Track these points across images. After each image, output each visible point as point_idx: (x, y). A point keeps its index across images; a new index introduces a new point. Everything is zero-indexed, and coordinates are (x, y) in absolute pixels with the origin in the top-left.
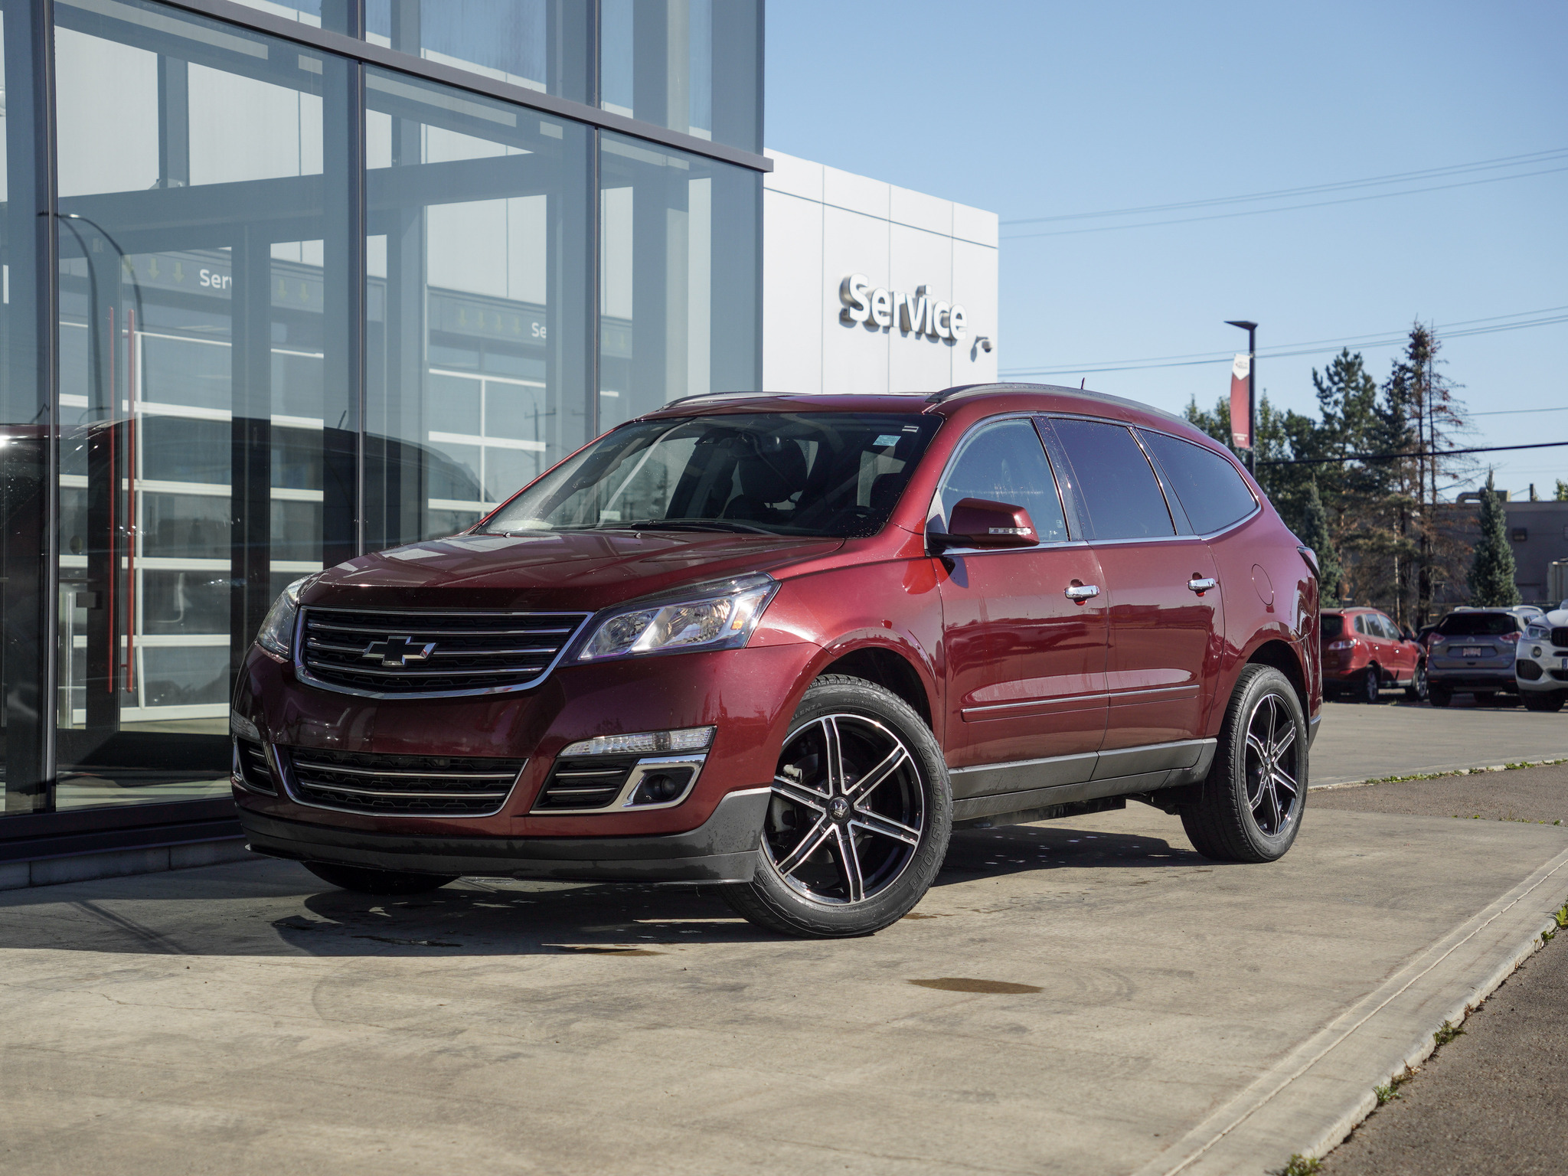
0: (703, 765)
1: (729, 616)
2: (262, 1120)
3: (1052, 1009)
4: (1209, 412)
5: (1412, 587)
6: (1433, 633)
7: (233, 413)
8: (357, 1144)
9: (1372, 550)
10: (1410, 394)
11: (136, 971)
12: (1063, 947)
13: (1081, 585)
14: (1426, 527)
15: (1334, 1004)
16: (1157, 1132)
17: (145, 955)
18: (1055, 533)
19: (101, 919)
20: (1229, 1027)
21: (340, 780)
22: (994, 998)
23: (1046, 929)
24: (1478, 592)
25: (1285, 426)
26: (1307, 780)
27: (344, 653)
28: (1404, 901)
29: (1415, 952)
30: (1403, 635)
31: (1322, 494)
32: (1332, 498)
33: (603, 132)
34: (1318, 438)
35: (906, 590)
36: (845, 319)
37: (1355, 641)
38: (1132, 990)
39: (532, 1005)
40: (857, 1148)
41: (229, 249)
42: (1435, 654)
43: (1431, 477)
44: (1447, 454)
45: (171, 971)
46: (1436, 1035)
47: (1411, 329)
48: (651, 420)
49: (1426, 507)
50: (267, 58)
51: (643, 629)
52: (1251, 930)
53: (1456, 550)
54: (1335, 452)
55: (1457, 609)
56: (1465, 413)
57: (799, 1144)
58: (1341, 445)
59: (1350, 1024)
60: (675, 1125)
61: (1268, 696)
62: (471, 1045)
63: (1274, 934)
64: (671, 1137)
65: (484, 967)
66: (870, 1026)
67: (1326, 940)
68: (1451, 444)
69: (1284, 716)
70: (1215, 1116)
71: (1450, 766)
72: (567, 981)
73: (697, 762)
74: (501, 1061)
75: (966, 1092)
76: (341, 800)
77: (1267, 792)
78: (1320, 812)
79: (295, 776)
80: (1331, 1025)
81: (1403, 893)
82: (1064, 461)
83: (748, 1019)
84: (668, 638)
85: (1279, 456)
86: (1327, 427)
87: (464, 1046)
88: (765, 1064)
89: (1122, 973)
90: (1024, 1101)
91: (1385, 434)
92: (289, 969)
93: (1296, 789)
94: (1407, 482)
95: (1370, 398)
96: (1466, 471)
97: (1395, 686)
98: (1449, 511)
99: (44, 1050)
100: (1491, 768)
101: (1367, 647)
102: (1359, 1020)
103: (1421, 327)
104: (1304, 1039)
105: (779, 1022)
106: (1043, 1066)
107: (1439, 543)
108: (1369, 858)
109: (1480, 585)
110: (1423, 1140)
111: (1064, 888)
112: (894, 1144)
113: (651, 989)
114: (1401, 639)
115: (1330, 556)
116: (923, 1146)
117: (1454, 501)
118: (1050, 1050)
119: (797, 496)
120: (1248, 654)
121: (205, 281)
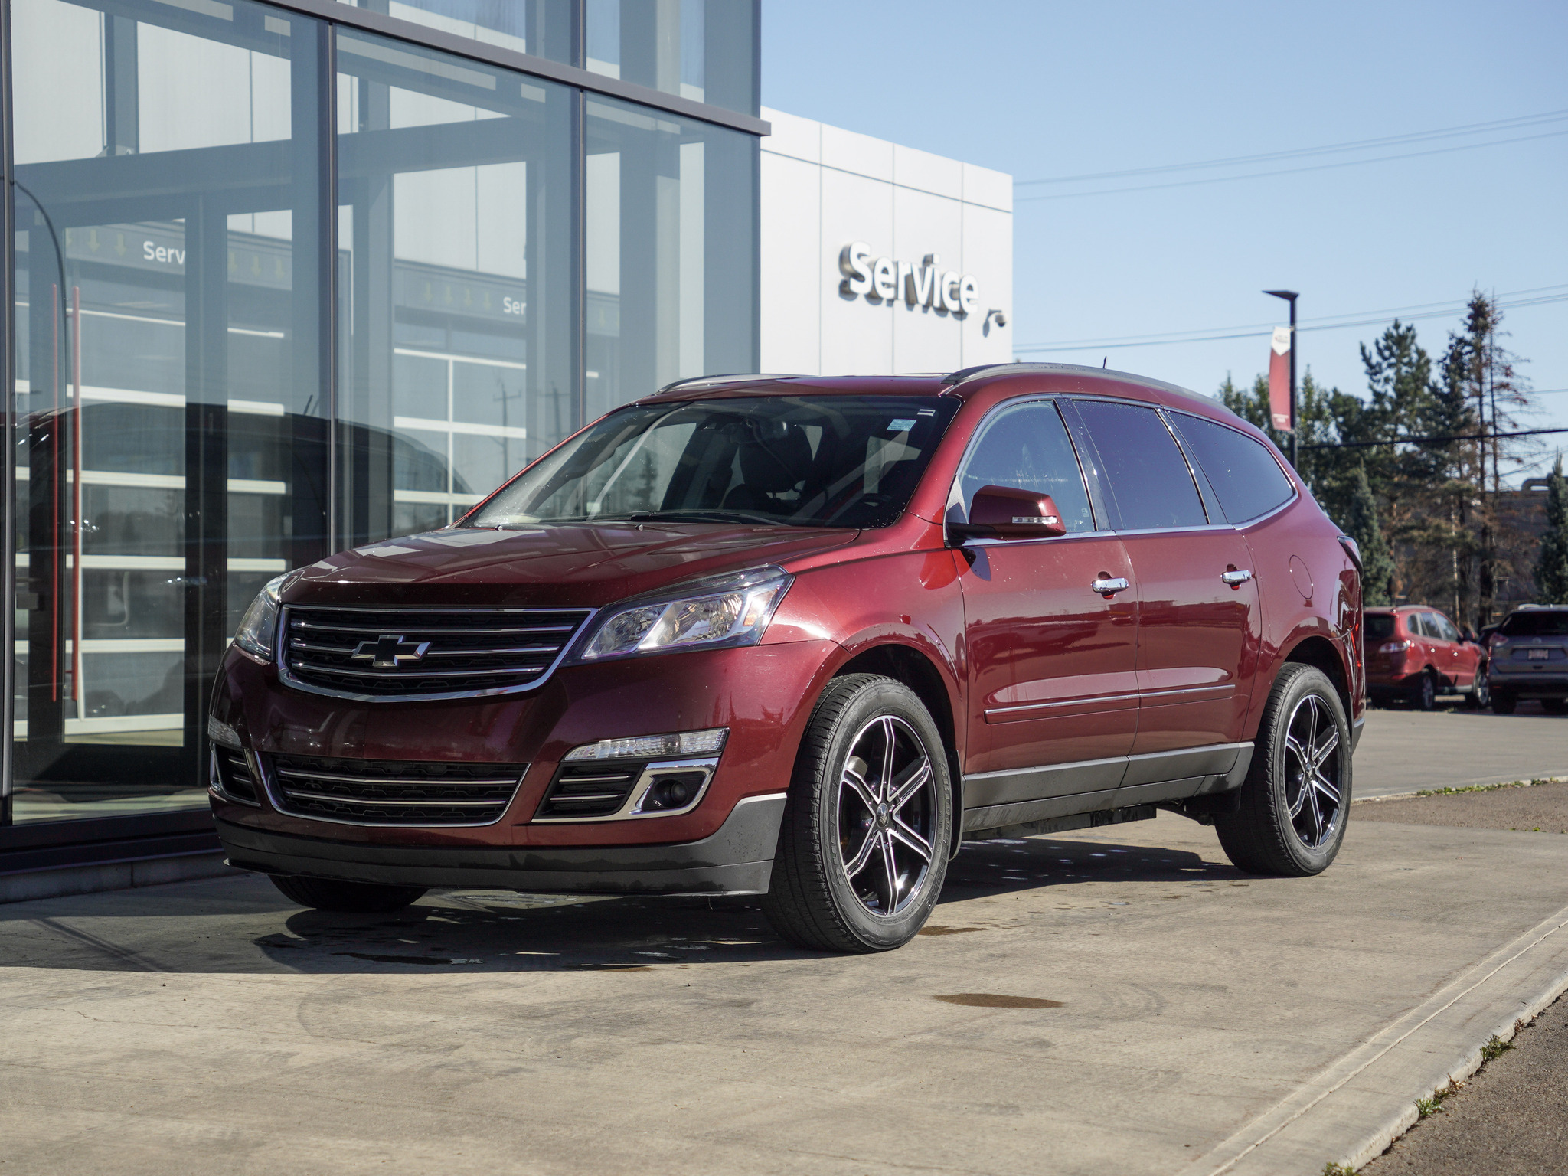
0: (715, 771)
1: (740, 612)
2: (260, 1133)
3: (1077, 1023)
4: (1246, 391)
5: (1473, 584)
6: (1495, 634)
7: (187, 398)
8: (359, 1155)
9: (1428, 543)
10: (1469, 370)
11: (109, 989)
12: (1088, 962)
13: (1108, 577)
14: (1487, 517)
15: (1375, 1018)
16: (1188, 1143)
17: (117, 972)
18: (1081, 522)
19: (66, 937)
20: (1266, 1041)
21: (327, 787)
22: (1016, 1013)
23: (1070, 944)
24: (1545, 588)
25: (1331, 405)
26: (1350, 790)
27: (330, 654)
28: (1454, 916)
29: (1464, 967)
30: (1462, 636)
31: (1372, 481)
32: (1383, 485)
33: (589, 95)
34: (1367, 419)
35: (923, 584)
36: (845, 291)
37: (1408, 642)
38: (1162, 1005)
39: (530, 1021)
40: (877, 1159)
41: (183, 220)
42: (1498, 657)
43: (1492, 461)
44: (1511, 436)
45: (147, 989)
46: (1483, 1050)
47: (1470, 298)
48: (645, 405)
49: (1487, 495)
50: (231, 19)
51: (650, 626)
52: (1289, 945)
53: (1521, 542)
54: (1386, 434)
55: (1521, 608)
56: (1531, 390)
57: (816, 1155)
58: (1393, 426)
59: (1393, 1039)
60: (687, 1137)
61: (1309, 697)
62: (468, 1060)
63: (1314, 949)
64: (684, 1148)
65: (477, 983)
66: (886, 1040)
67: (1369, 955)
68: (1515, 425)
69: (1326, 720)
70: (1249, 1128)
71: (1511, 776)
72: (565, 997)
73: (708, 766)
74: (501, 1075)
75: (988, 1105)
76: (328, 809)
77: (1307, 800)
78: (1366, 824)
79: (280, 785)
80: (1372, 1039)
81: (1454, 907)
82: (1089, 445)
83: (757, 1034)
84: (675, 636)
85: (1325, 439)
86: (1377, 407)
87: (462, 1062)
88: (777, 1077)
89: (1151, 989)
90: (1049, 1113)
91: (1441, 414)
92: (271, 986)
93: (1338, 798)
94: (1466, 468)
95: (1424, 374)
96: (1531, 455)
97: (1454, 692)
98: (1513, 499)
99: (25, 1066)
100: (1555, 779)
101: (1422, 650)
102: (1403, 1034)
103: (1481, 296)
104: (1343, 1053)
105: (790, 1037)
106: (1068, 1080)
107: (1502, 535)
108: (1417, 872)
109: (1547, 580)
110: (1465, 1152)
111: (1090, 903)
112: (915, 1154)
113: (655, 1005)
114: (1460, 641)
115: (1381, 549)
116: (944, 1156)
117: (1519, 488)
118: (1076, 1064)
119: (799, 485)
120: (1286, 653)
121: (149, 254)
